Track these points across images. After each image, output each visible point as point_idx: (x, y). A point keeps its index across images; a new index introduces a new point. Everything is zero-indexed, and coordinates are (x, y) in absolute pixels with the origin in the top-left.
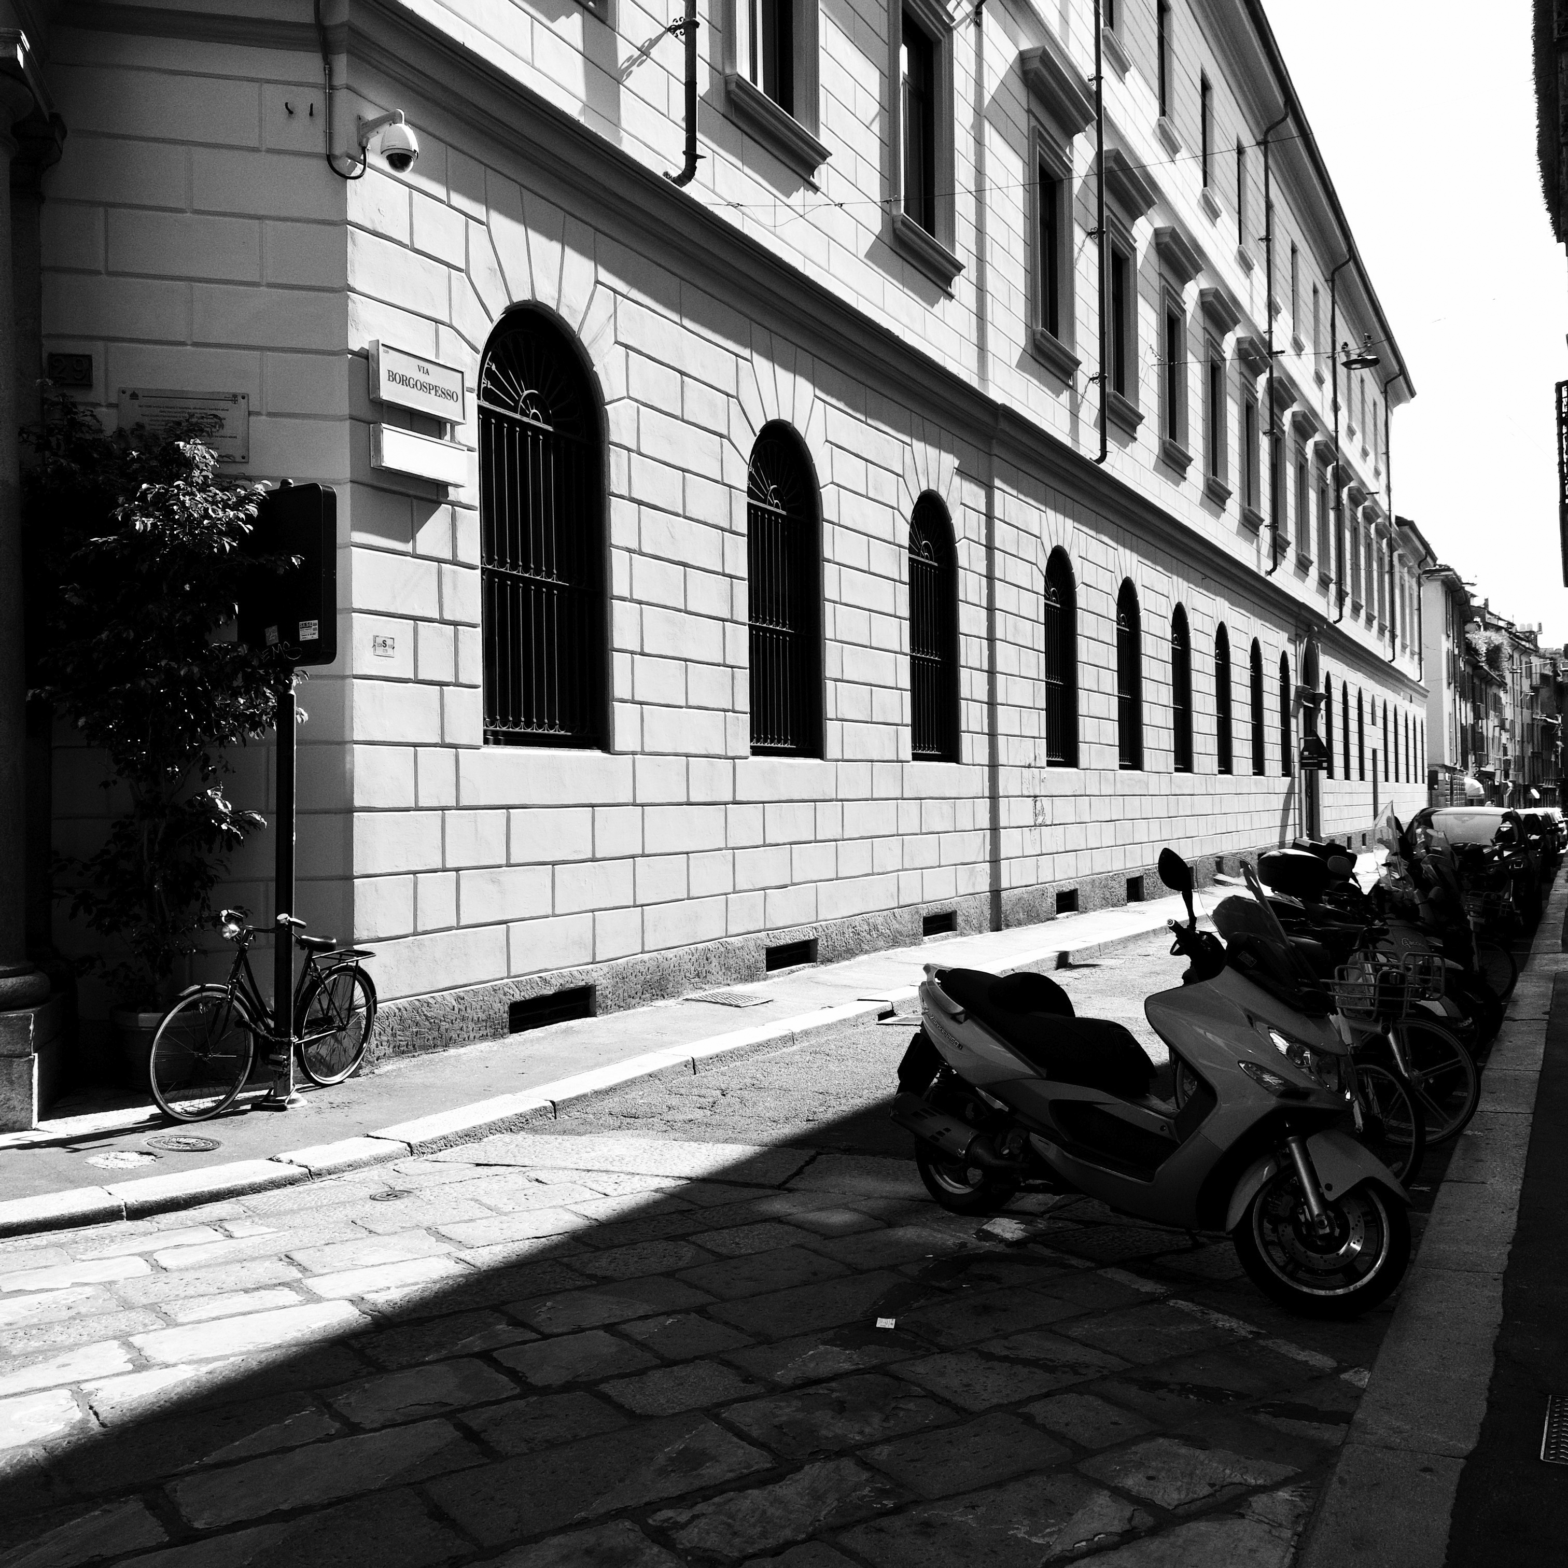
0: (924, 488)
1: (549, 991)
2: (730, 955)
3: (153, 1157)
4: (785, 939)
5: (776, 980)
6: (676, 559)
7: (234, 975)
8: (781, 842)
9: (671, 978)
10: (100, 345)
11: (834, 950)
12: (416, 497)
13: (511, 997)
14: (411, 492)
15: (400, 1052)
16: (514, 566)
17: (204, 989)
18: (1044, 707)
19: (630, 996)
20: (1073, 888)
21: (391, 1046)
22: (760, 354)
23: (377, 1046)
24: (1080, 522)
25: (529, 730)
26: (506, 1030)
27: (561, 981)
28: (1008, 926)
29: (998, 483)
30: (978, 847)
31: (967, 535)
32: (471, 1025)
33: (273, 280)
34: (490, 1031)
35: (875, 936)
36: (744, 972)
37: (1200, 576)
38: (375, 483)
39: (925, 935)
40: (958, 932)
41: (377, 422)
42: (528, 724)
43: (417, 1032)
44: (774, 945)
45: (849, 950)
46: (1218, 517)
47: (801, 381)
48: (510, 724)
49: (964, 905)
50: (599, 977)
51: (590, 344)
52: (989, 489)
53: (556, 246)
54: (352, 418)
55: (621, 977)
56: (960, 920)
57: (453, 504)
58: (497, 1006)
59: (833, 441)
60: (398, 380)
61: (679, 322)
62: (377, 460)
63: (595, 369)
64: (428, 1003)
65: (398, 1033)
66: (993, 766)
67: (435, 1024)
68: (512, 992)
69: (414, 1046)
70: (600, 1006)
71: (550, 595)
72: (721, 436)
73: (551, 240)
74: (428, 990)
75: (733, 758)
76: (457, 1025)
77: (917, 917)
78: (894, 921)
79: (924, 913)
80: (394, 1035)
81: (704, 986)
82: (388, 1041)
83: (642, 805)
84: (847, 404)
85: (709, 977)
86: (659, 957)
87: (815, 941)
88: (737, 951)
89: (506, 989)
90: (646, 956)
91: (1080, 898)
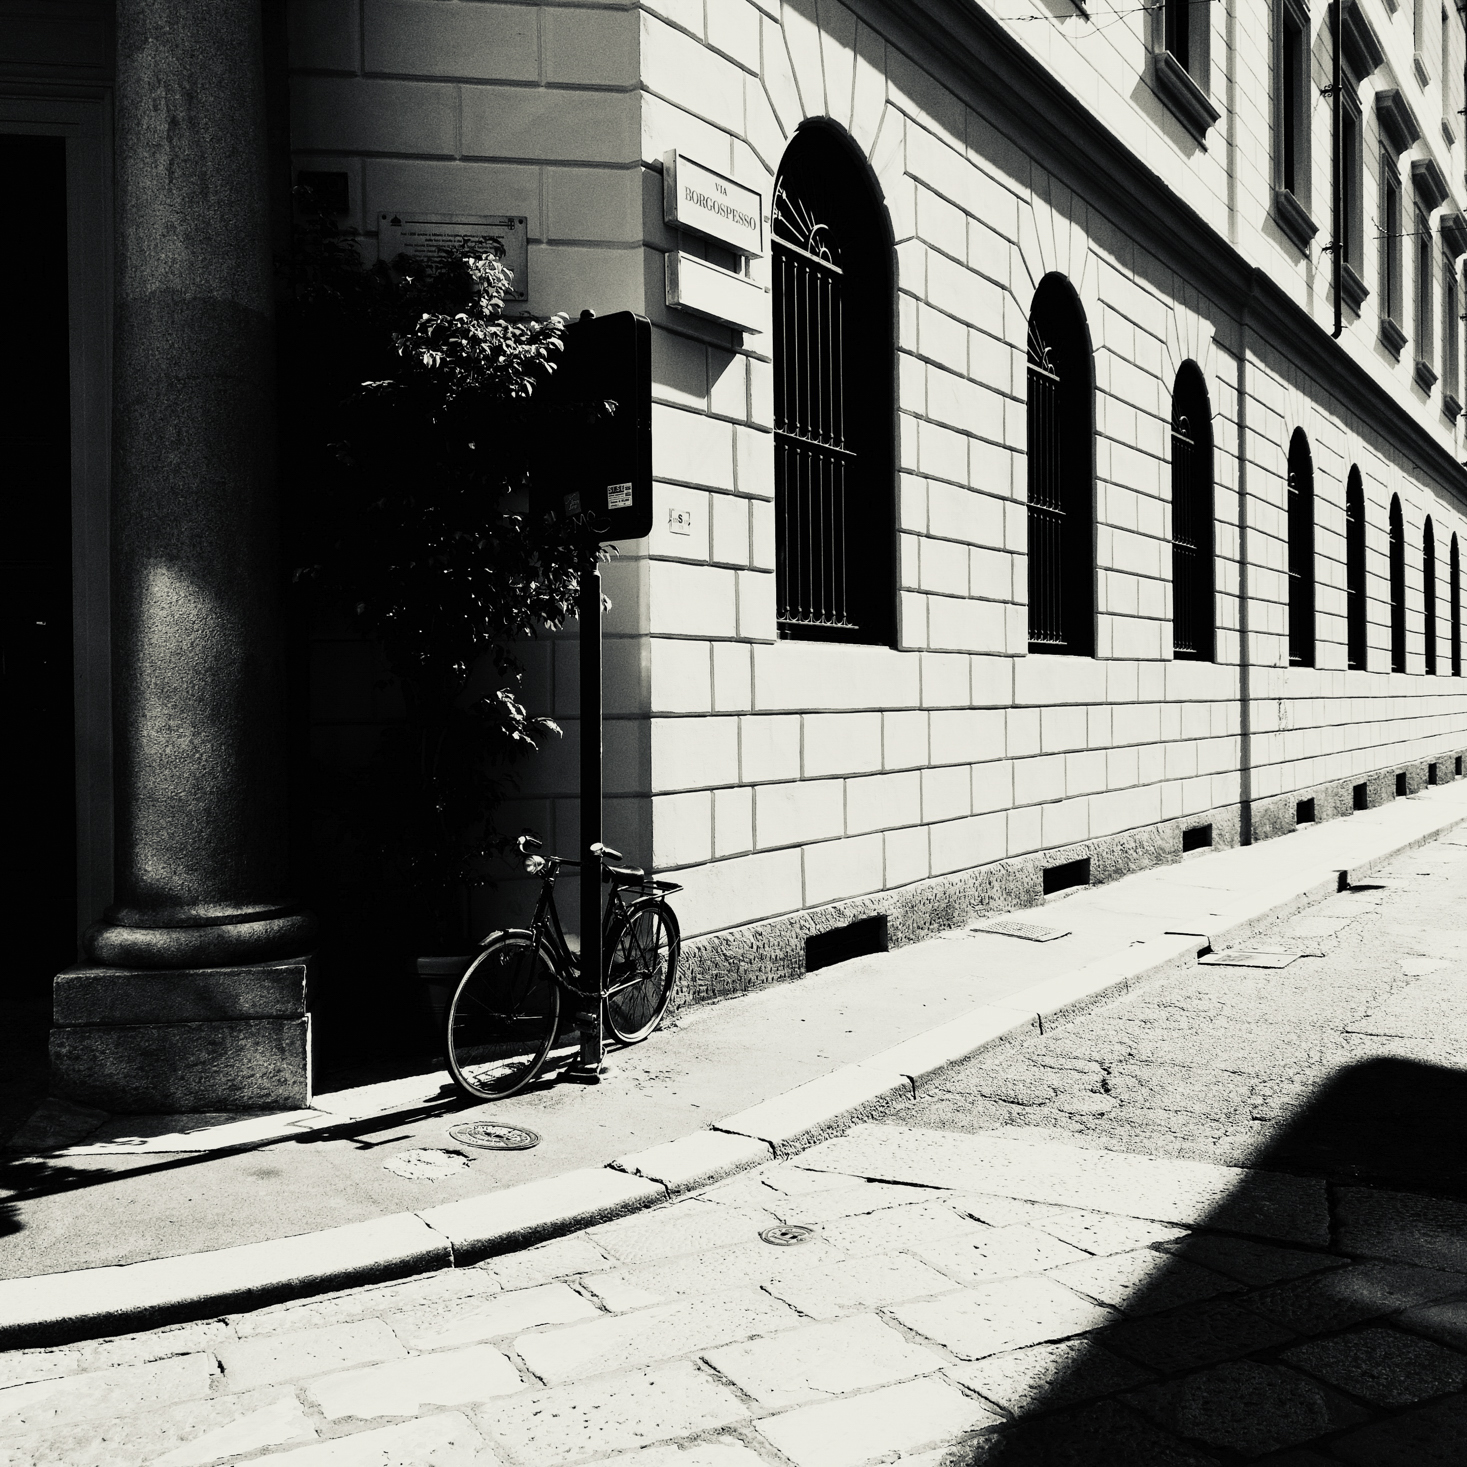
0: (1185, 358)
1: (843, 923)
2: (1011, 878)
3: (464, 1160)
4: (1061, 859)
5: (1053, 904)
6: (961, 427)
7: (539, 917)
8: (1056, 751)
9: (957, 906)
10: (356, 162)
11: (1105, 871)
12: (711, 344)
13: (807, 932)
14: (707, 338)
15: (699, 999)
16: (803, 433)
17: (507, 936)
18: (1287, 601)
19: (919, 927)
20: (1310, 797)
21: (691, 992)
22: (1039, 195)
23: (677, 993)
24: (1316, 402)
25: (818, 623)
26: (803, 970)
27: (855, 912)
28: (1256, 839)
29: (1249, 355)
30: (1228, 754)
31: (1222, 413)
32: (769, 965)
33: (552, 80)
34: (787, 971)
35: (1141, 853)
36: (1024, 897)
37: (1411, 466)
38: (670, 326)
39: (1185, 851)
40: (1213, 848)
41: (674, 249)
42: (817, 617)
43: (716, 975)
44: (1050, 866)
45: (1118, 869)
46: (1424, 403)
47: (1076, 228)
48: (800, 616)
49: (1218, 817)
50: (888, 906)
51: (880, 173)
52: (1241, 360)
53: (849, 53)
54: (646, 244)
55: (910, 907)
56: (1215, 834)
57: (748, 354)
58: (794, 942)
59: (1105, 300)
60: (695, 201)
61: (964, 153)
62: (673, 298)
63: (885, 202)
64: (727, 941)
65: (699, 976)
66: (1244, 665)
67: (734, 964)
68: (808, 926)
69: (713, 991)
70: (891, 940)
71: (838, 465)
72: (1003, 287)
73: (845, 47)
74: (726, 925)
75: (1012, 656)
76: (755, 966)
77: (1177, 832)
78: (1158, 837)
79: (1184, 828)
80: (694, 979)
81: (986, 913)
82: (688, 987)
83: (928, 710)
84: (1118, 259)
85: (992, 902)
86: (945, 881)
87: (1087, 861)
88: (1017, 873)
89: (803, 923)
90: (933, 882)
91: (1316, 807)
